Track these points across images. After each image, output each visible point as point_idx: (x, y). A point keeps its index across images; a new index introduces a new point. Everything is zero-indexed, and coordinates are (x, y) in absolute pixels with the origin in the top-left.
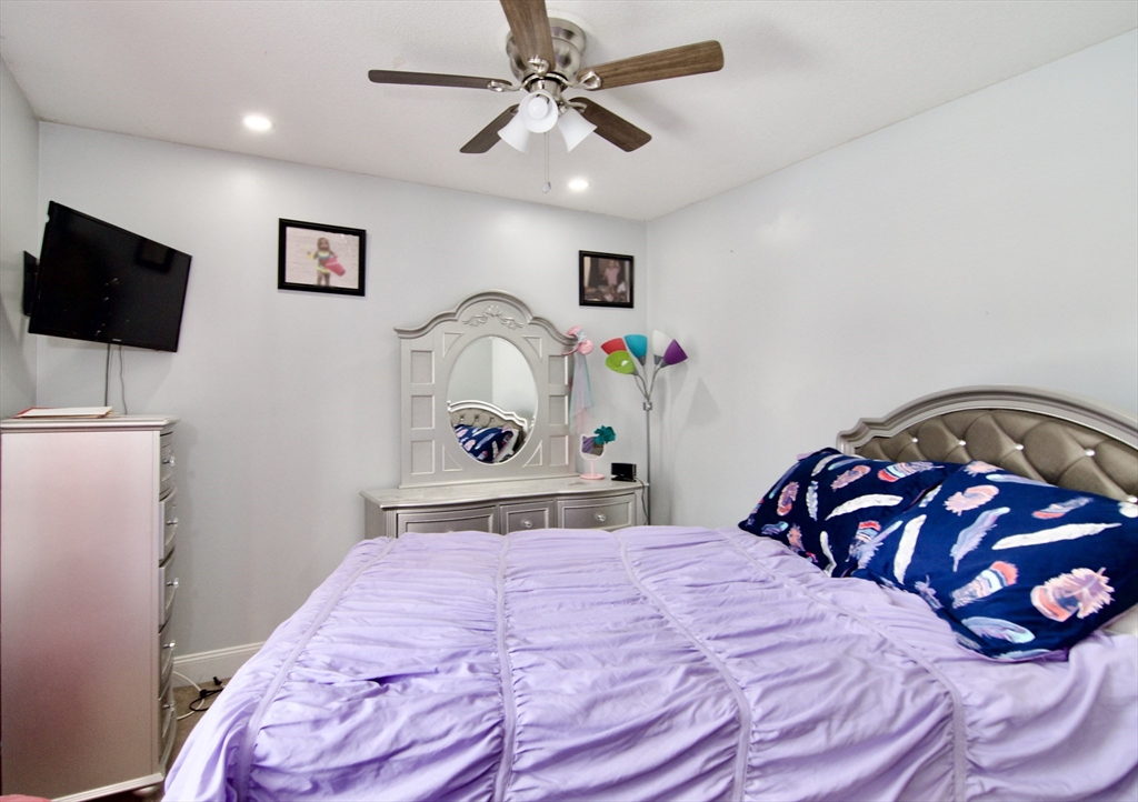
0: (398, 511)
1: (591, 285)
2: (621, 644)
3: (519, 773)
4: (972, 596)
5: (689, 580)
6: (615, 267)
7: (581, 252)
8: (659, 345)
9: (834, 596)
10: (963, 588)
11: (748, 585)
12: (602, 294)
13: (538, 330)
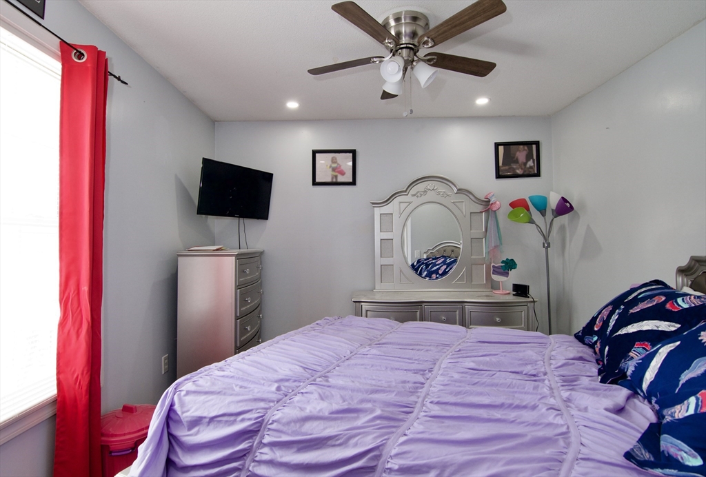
0: (362, 304)
1: (504, 164)
2: (371, 394)
3: (265, 445)
4: (672, 416)
5: (472, 365)
6: (524, 150)
7: (495, 143)
8: (553, 201)
9: (570, 394)
10: (669, 409)
11: (518, 377)
12: (514, 169)
13: (462, 198)
